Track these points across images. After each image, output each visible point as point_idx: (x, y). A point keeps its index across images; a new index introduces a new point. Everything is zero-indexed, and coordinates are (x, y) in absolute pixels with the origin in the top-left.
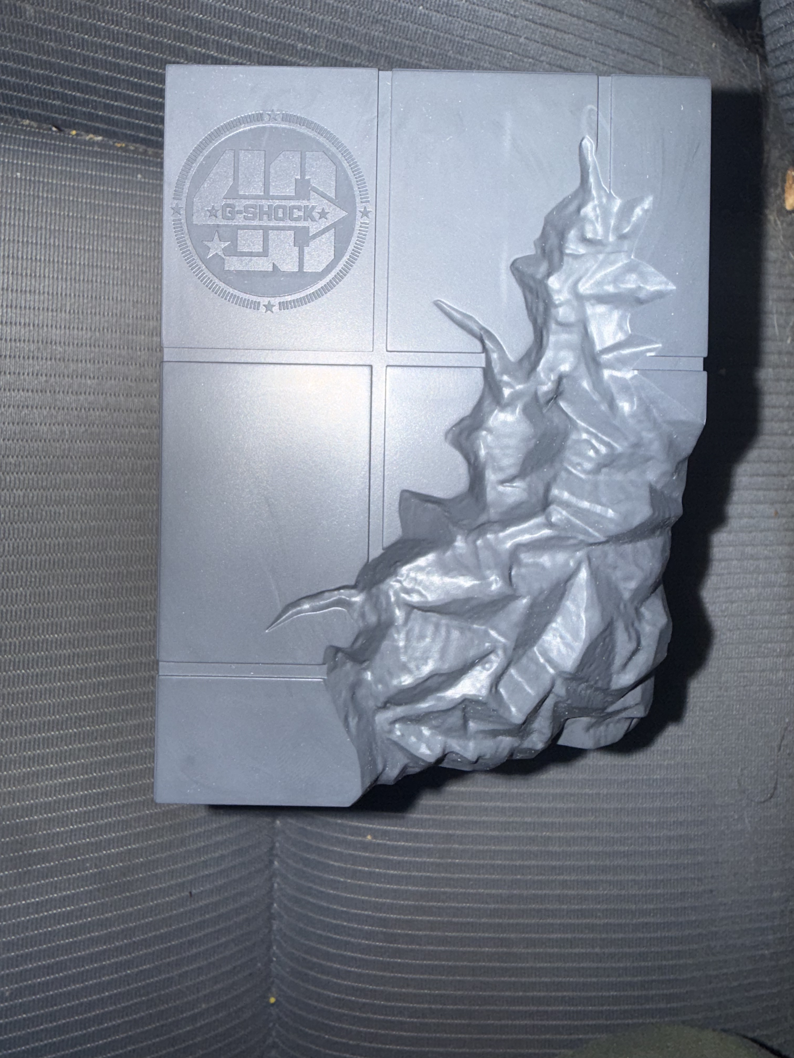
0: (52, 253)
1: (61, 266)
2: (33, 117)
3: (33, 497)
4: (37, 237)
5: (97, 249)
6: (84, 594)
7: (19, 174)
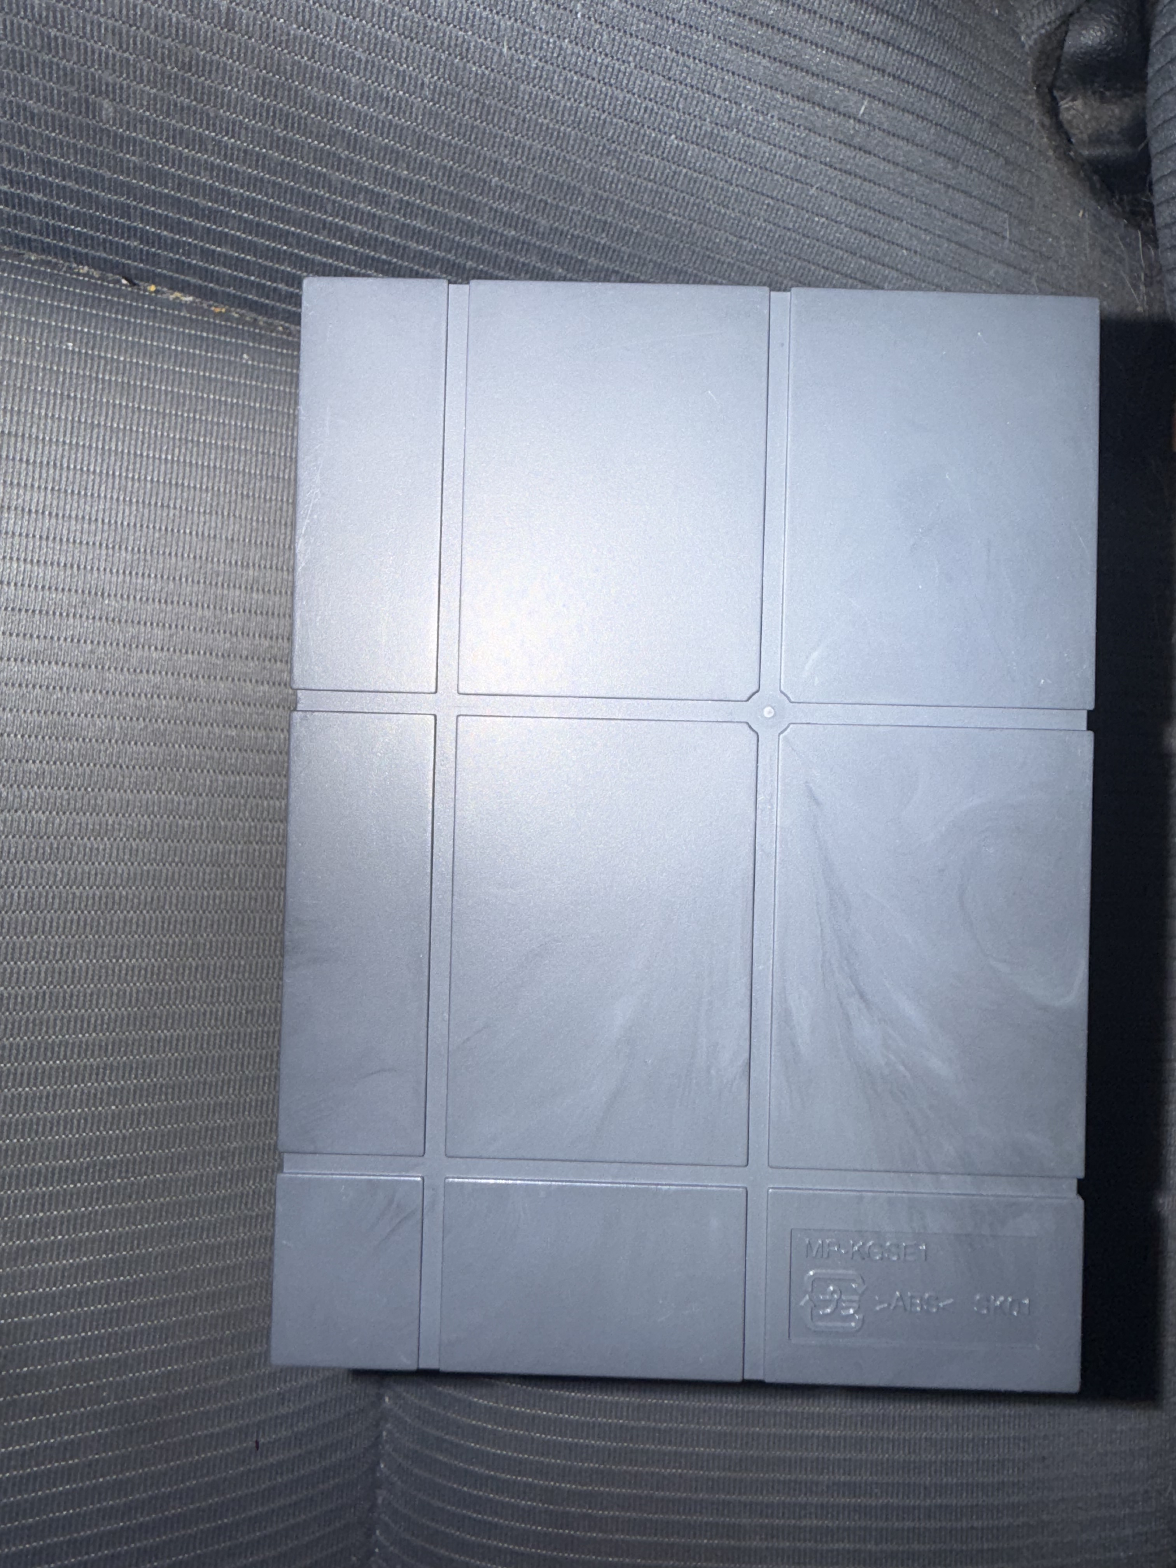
0: (112, 462)
1: (123, 482)
2: (94, 263)
3: (60, 825)
4: (91, 437)
5: (178, 460)
6: (126, 974)
7: (70, 344)
